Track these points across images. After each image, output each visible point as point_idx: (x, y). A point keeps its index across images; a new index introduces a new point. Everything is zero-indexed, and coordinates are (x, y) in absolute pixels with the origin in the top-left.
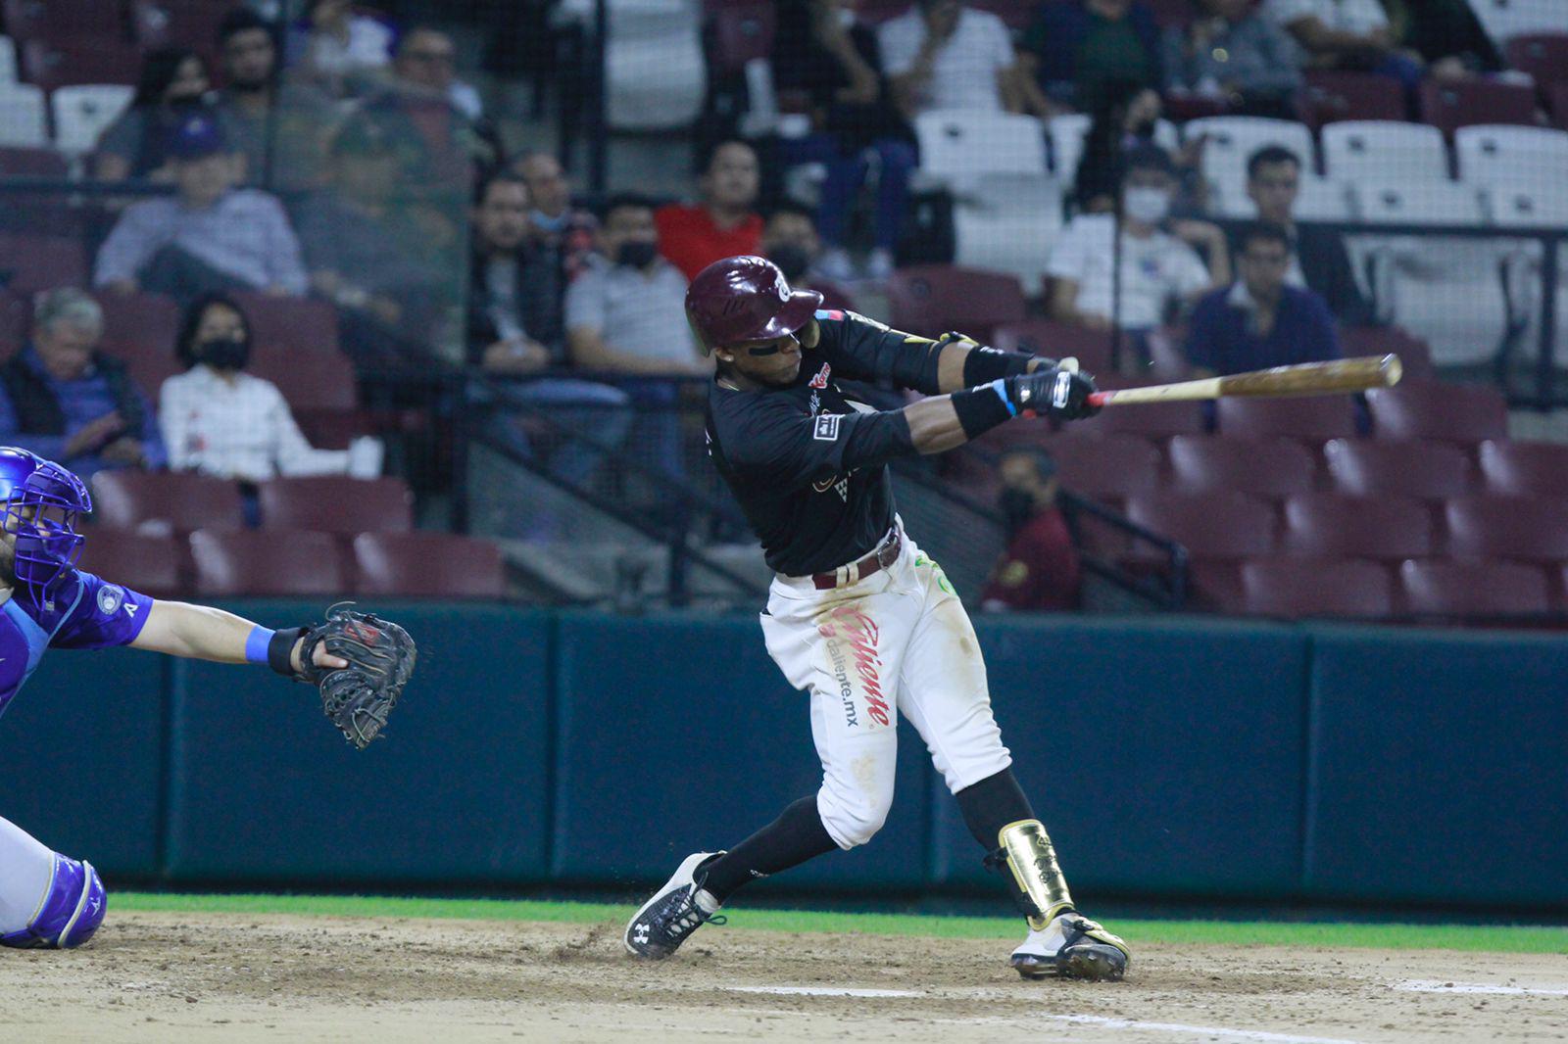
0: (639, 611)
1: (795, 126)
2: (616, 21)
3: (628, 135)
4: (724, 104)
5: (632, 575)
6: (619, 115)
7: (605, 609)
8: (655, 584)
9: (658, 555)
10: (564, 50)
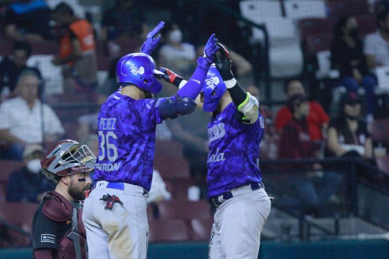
0: (289, 241)
1: (335, 74)
2: (272, 42)
3: (278, 80)
4: (310, 67)
5: (287, 229)
6: (274, 73)
7: (278, 241)
8: (294, 232)
9: (294, 222)
10: (255, 52)
